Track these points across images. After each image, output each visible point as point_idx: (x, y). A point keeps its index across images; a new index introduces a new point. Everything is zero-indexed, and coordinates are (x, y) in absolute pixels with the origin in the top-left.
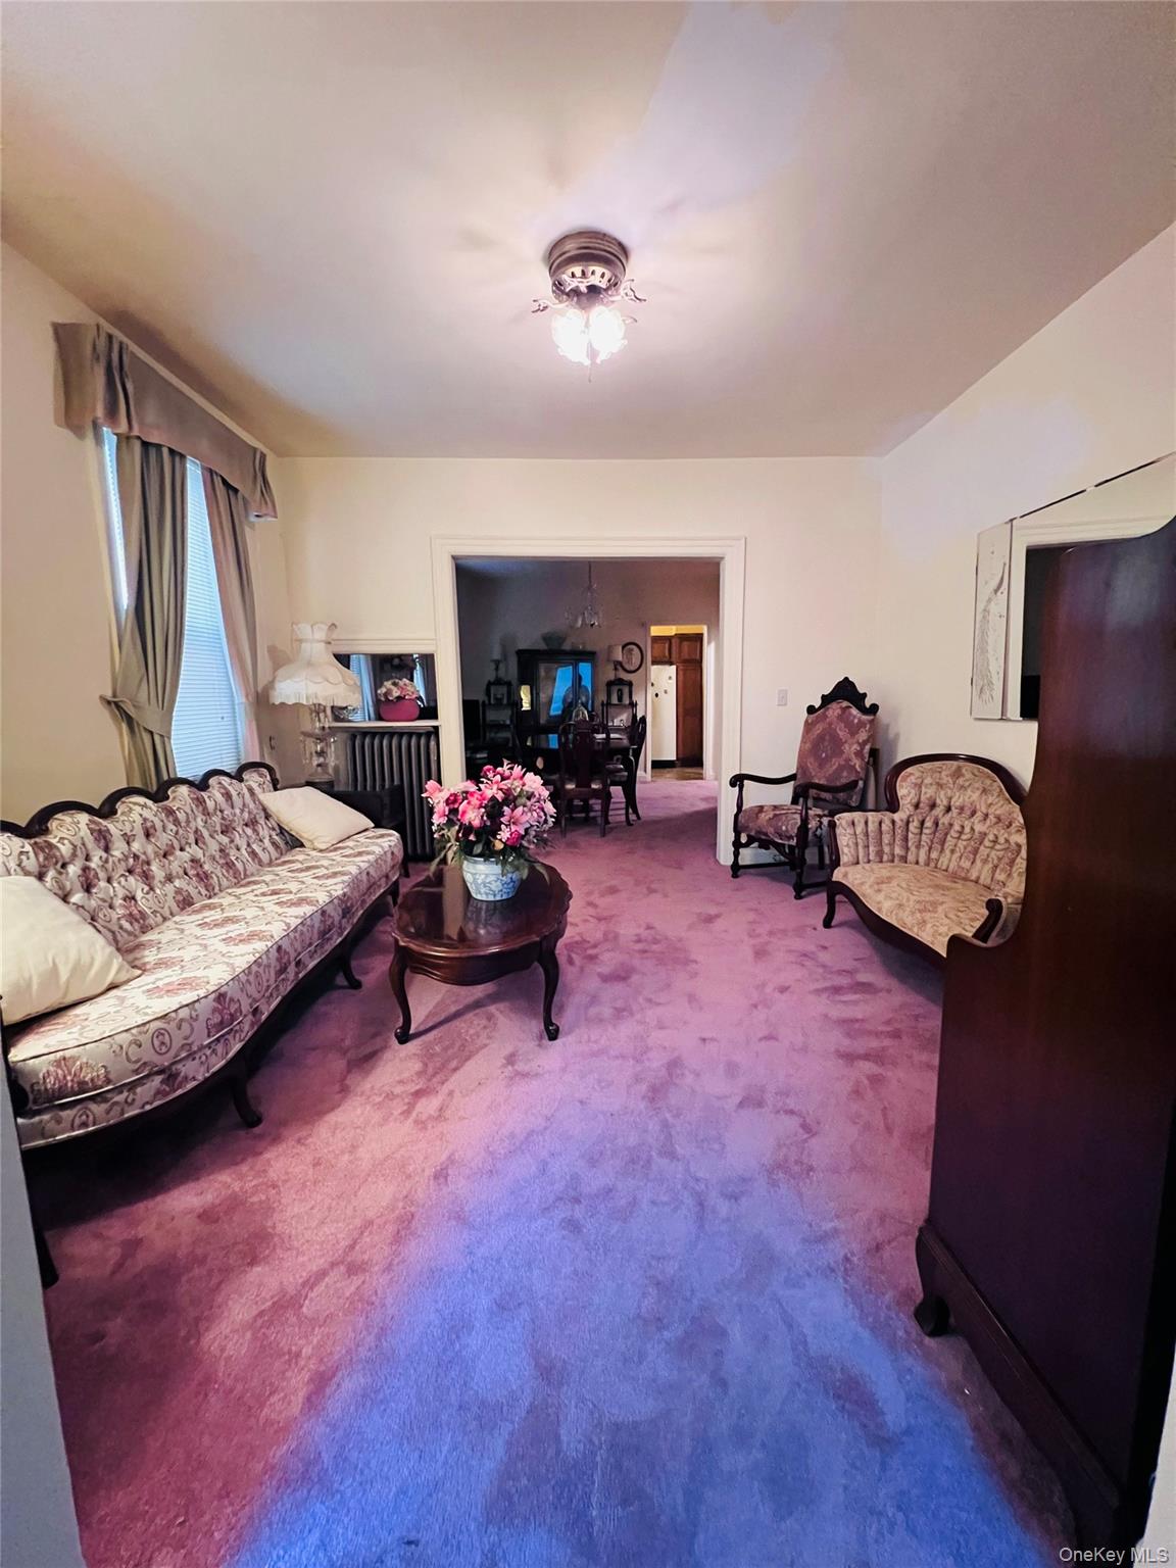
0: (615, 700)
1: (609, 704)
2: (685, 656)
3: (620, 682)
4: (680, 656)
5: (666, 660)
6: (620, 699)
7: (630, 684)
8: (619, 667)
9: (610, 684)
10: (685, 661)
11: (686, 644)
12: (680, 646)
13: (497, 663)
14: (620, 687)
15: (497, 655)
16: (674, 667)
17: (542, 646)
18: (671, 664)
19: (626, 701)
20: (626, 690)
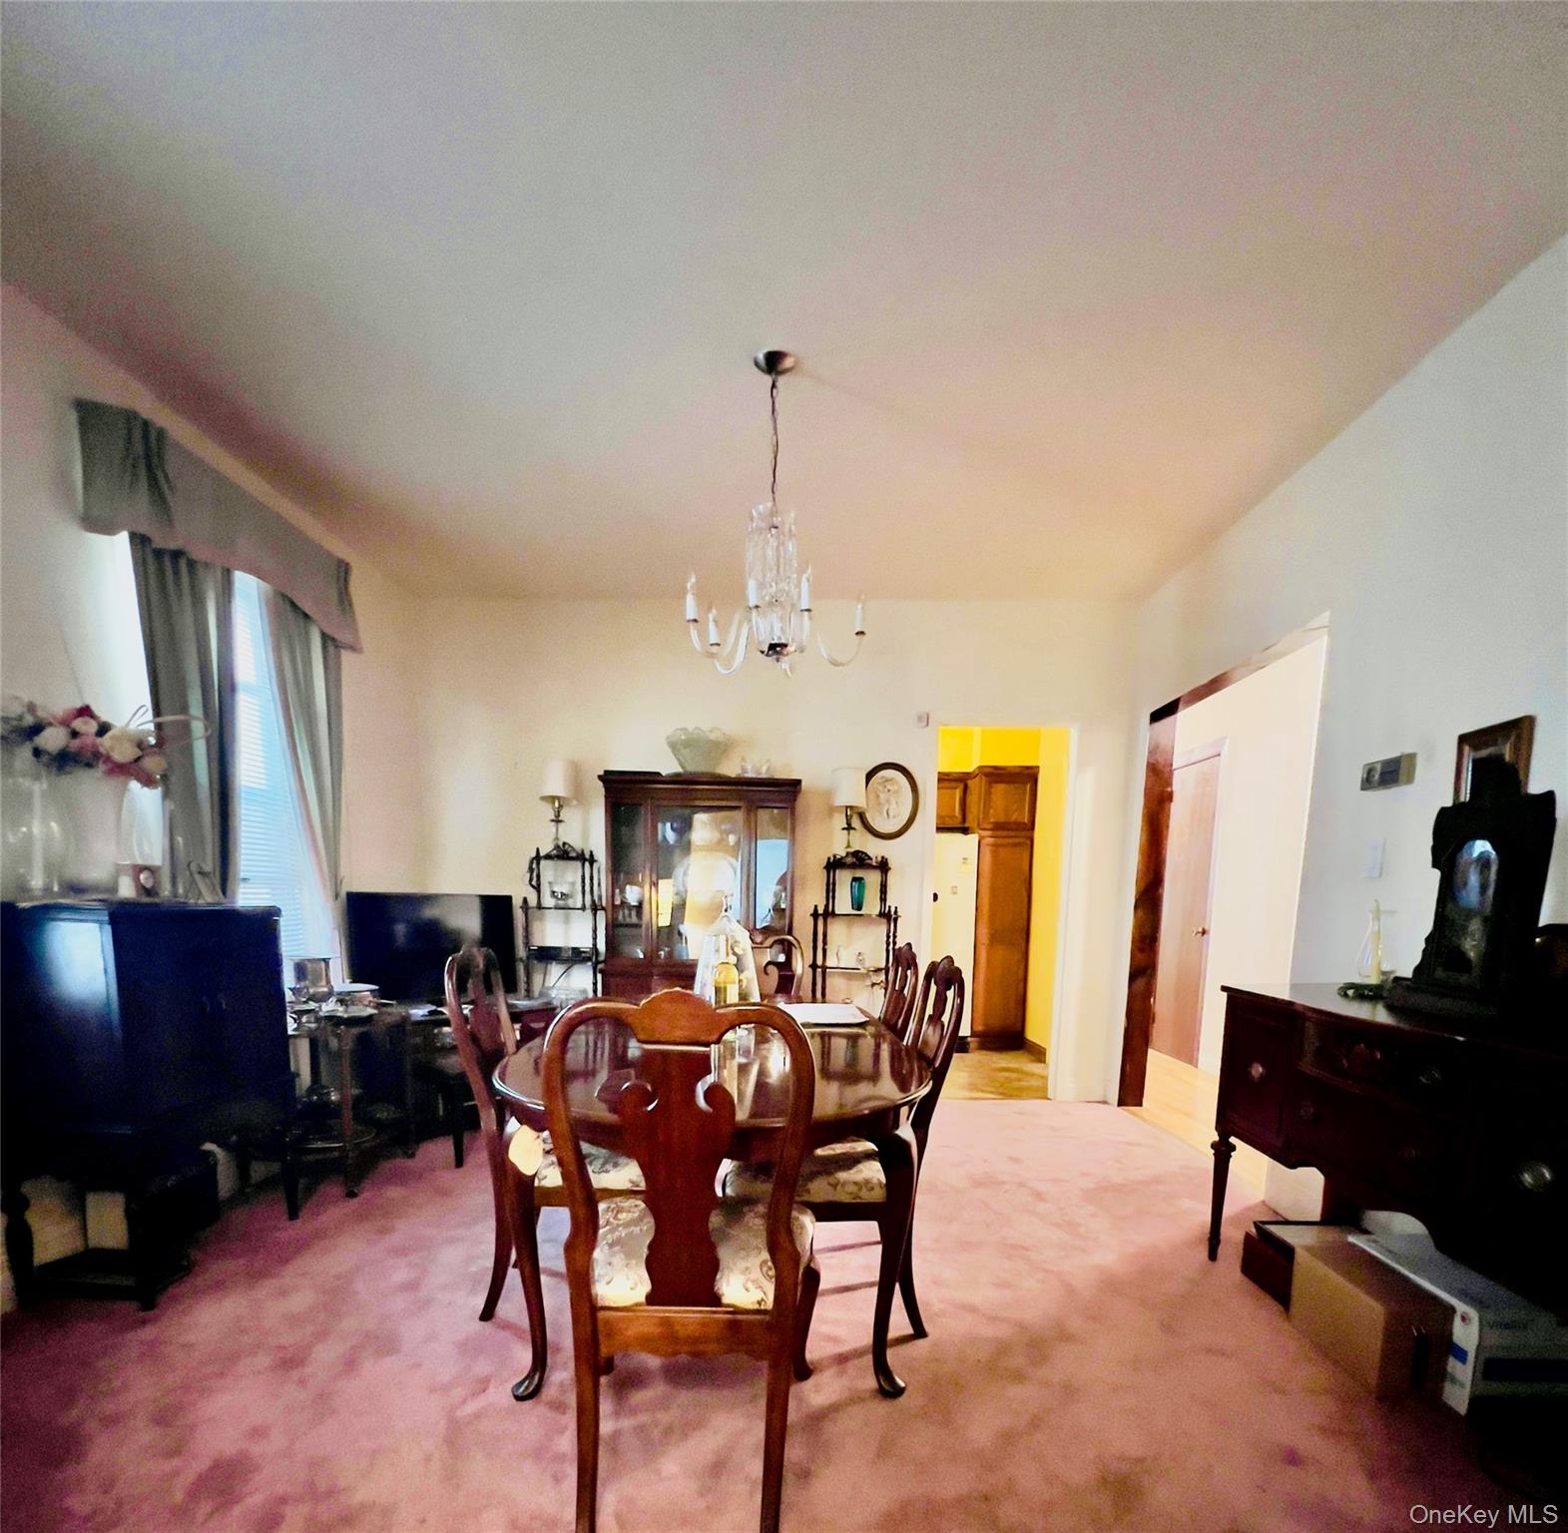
0: (843, 904)
1: (829, 914)
2: (997, 814)
3: (860, 860)
4: (986, 815)
5: (957, 823)
6: (858, 904)
7: (883, 866)
8: (856, 823)
9: (834, 865)
10: (998, 827)
11: (999, 789)
12: (989, 793)
13: (557, 804)
14: (859, 874)
15: (557, 786)
16: (973, 838)
17: (668, 766)
18: (965, 831)
19: (872, 906)
20: (872, 879)
